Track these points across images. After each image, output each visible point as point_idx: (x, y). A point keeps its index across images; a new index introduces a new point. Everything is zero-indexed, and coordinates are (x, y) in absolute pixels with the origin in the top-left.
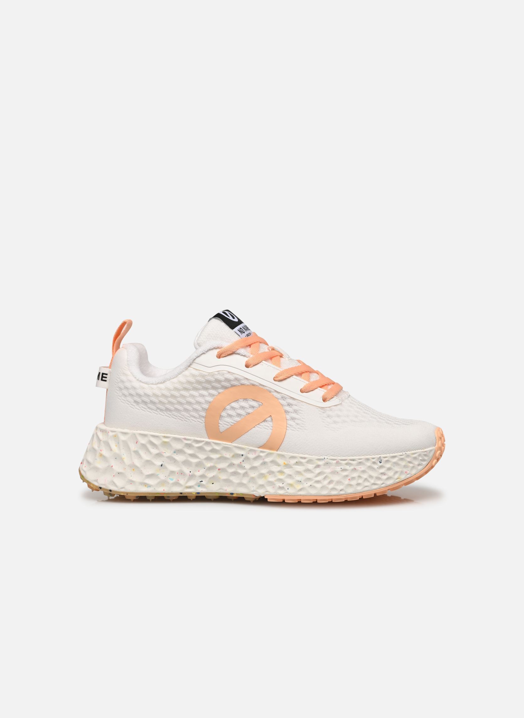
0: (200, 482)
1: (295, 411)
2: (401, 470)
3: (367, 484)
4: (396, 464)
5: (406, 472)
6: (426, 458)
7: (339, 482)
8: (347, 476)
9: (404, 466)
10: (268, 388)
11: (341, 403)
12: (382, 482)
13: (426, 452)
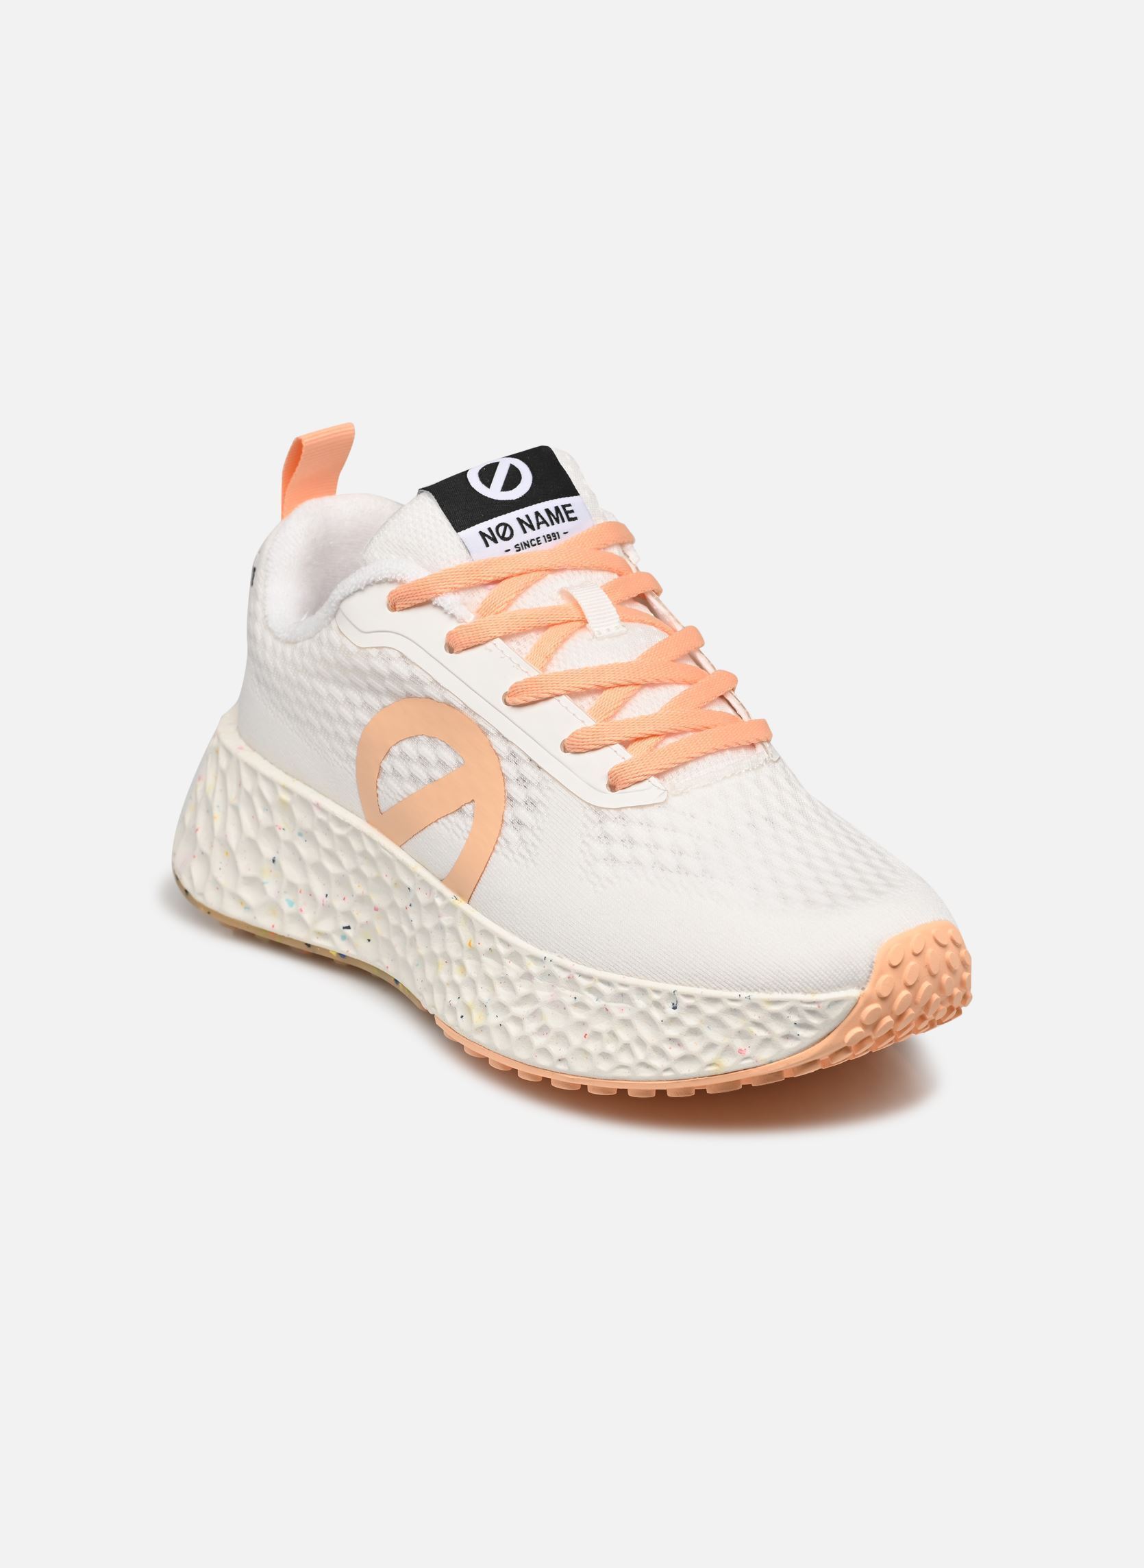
0: (344, 928)
1: (531, 804)
2: (726, 1041)
3: (625, 1059)
4: (714, 1020)
5: (740, 1051)
6: (814, 1021)
7: (561, 1037)
8: (584, 1024)
9: (739, 1032)
10: (481, 723)
11: (663, 799)
12: (666, 1064)
13: (814, 1002)
